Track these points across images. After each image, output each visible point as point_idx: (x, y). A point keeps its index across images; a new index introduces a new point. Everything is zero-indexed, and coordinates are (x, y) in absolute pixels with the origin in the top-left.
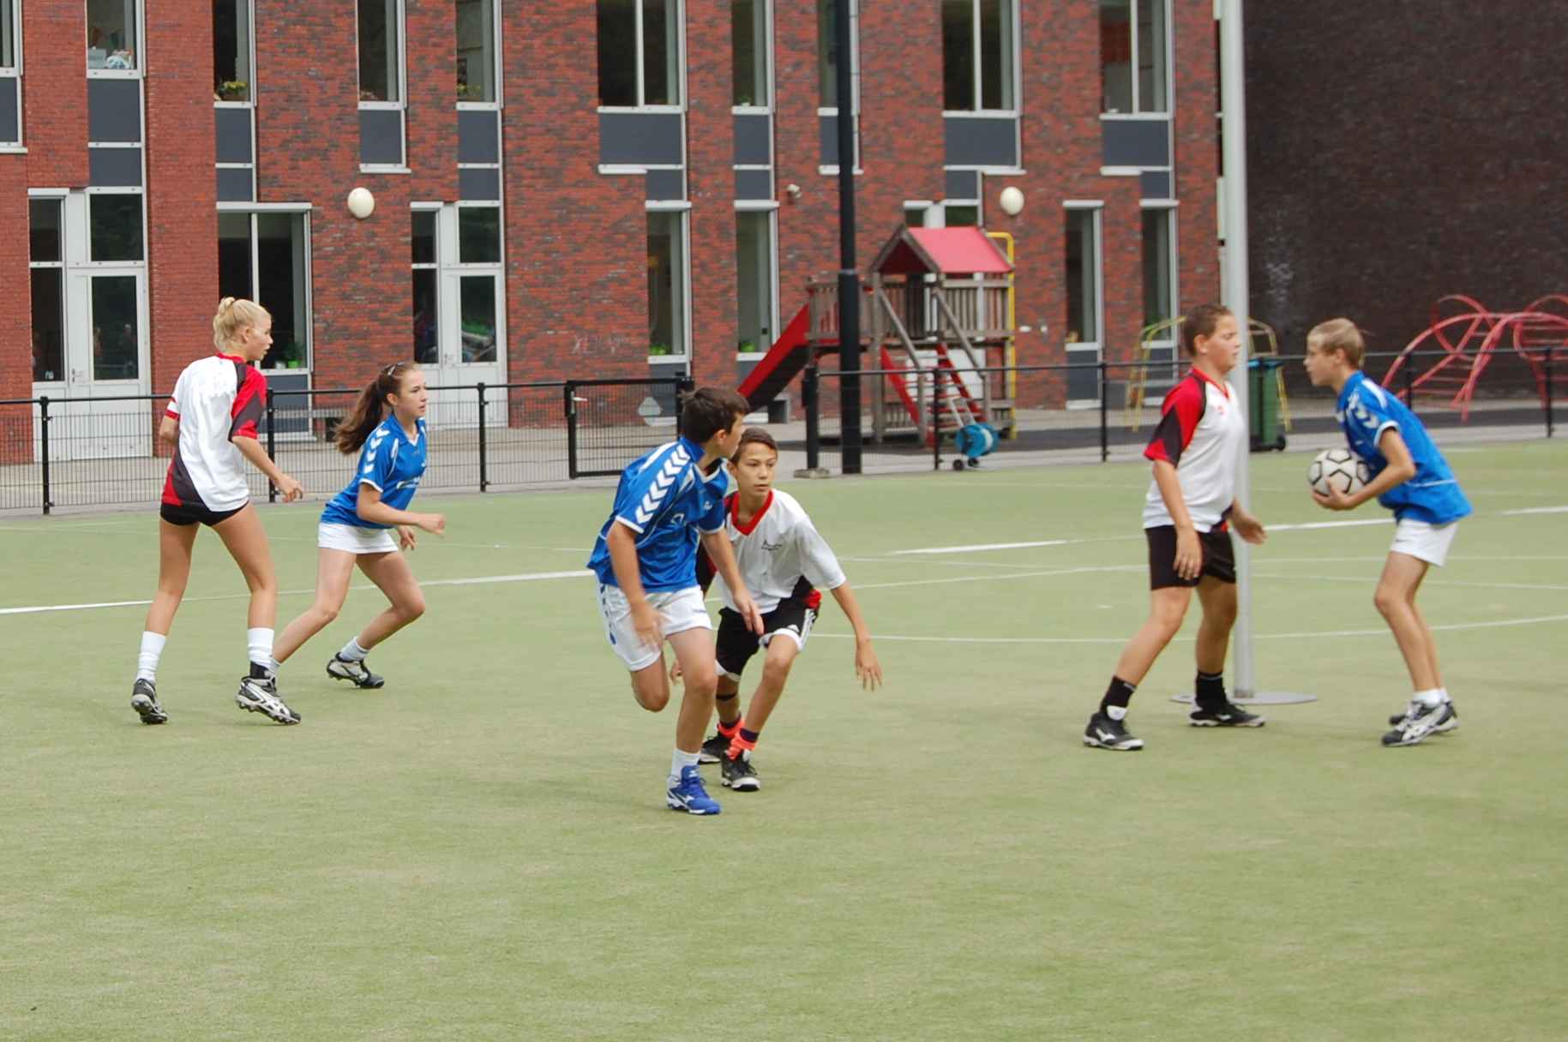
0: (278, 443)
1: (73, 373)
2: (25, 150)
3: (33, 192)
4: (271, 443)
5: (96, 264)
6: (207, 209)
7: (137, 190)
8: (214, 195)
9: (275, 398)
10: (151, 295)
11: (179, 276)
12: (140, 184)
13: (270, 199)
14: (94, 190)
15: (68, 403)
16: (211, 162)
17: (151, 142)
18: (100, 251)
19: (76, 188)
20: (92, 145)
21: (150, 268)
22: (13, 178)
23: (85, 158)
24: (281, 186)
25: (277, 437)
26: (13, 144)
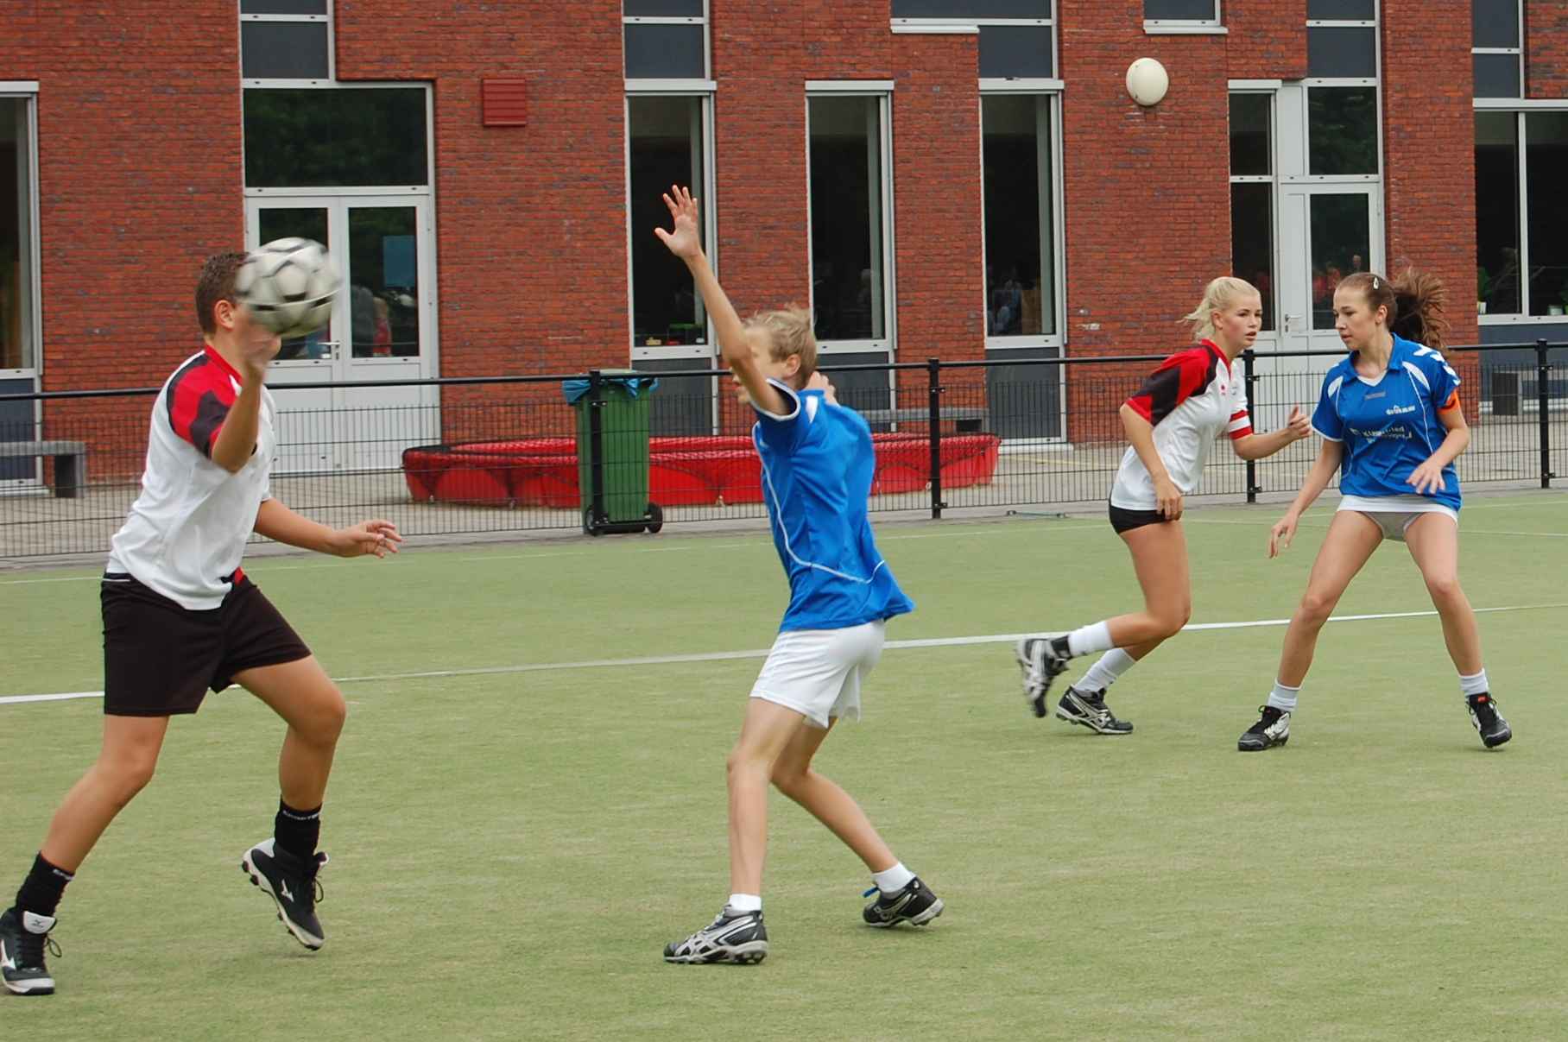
0: (1554, 411)
1: (1287, 319)
2: (1224, 30)
3: (1235, 85)
4: (1544, 412)
5: (1316, 178)
6: (1461, 107)
7: (1370, 82)
8: (1470, 89)
9: (1549, 353)
10: (1387, 219)
11: (1424, 195)
12: (1374, 75)
13: (1544, 94)
14: (1313, 82)
15: (1279, 358)
16: (1468, 46)
17: (1388, 20)
18: (1321, 161)
19: (1290, 79)
20: (1311, 23)
21: (1387, 184)
22: (1209, 66)
23: (1302, 39)
24: (1554, 78)
25: (1553, 404)
26: (1208, 22)
